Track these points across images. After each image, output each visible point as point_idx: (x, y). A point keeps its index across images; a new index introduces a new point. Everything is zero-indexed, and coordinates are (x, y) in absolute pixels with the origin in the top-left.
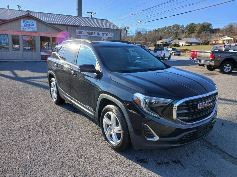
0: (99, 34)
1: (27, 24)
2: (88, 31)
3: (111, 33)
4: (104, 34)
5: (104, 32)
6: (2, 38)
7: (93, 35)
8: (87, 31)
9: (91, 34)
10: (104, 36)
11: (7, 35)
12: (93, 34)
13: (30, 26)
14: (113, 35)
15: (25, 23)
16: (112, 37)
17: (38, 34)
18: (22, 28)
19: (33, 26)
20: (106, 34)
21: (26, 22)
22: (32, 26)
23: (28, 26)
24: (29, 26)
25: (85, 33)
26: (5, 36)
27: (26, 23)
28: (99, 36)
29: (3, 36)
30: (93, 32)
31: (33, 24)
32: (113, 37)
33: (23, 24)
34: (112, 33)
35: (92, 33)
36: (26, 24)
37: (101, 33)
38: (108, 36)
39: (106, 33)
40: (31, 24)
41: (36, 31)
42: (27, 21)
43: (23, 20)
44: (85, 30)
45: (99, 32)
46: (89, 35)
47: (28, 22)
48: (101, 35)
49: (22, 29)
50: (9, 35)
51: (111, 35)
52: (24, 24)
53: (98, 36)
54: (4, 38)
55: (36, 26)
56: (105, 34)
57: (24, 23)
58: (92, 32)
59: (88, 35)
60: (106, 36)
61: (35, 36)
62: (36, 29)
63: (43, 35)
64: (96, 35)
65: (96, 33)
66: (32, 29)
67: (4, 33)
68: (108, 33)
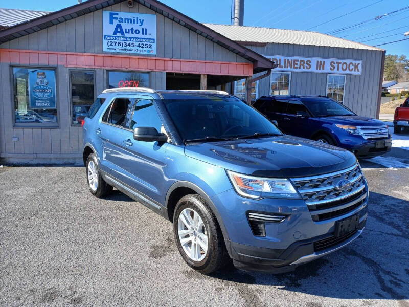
0: (321, 65)
1: (125, 26)
2: (290, 58)
3: (354, 62)
4: (336, 65)
5: (335, 61)
6: (38, 81)
7: (306, 70)
8: (287, 58)
9: (298, 66)
10: (335, 71)
11: (54, 69)
12: (305, 65)
13: (135, 35)
14: (360, 67)
15: (116, 22)
16: (356, 72)
17: (160, 65)
18: (105, 42)
19: (144, 36)
20: (340, 65)
21: (121, 20)
22: (140, 35)
23: (127, 35)
24: (130, 35)
25: (282, 64)
26: (47, 72)
27: (119, 26)
28: (321, 71)
29: (41, 72)
30: (306, 59)
31: (144, 26)
32: (360, 73)
33: (108, 29)
34: (357, 62)
35: (302, 64)
36: (119, 30)
37: (328, 62)
38: (347, 72)
39: (342, 61)
40: (136, 26)
41: (155, 53)
42: (122, 15)
43: (111, 15)
44: (283, 55)
45: (322, 60)
46: (293, 69)
47: (127, 20)
48: (327, 69)
49: (105, 48)
50: (59, 69)
51: (356, 67)
52: (114, 26)
53: (318, 71)
54: (45, 81)
55: (154, 37)
56: (338, 63)
57: (111, 22)
58: (301, 61)
59: (289, 69)
60: (341, 71)
61: (149, 73)
62: (154, 45)
63: (176, 67)
64: (313, 69)
65: (314, 61)
66: (139, 46)
67: (43, 61)
68: (348, 62)
